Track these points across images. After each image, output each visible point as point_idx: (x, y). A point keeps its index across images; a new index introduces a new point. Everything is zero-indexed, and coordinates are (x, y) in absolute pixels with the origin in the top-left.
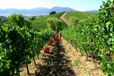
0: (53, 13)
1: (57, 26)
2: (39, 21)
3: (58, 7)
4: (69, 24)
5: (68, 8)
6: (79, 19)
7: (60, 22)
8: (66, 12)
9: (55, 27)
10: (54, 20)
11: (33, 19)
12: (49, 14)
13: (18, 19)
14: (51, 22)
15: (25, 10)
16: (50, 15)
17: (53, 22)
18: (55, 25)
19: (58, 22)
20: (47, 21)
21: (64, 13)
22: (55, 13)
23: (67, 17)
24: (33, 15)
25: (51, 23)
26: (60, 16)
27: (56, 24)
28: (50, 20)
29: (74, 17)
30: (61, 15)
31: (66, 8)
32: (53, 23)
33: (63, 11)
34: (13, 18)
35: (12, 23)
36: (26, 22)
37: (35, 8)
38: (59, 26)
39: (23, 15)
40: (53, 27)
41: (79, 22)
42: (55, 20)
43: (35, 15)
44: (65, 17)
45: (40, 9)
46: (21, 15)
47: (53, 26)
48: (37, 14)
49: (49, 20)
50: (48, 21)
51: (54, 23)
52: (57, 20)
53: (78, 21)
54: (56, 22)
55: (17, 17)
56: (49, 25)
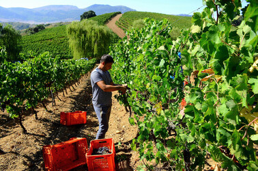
0: (89, 15)
1: (96, 45)
3: (103, 6)
5: (125, 7)
7: (105, 31)
8: (120, 13)
9: (90, 49)
10: (87, 28)
11: (39, 29)
14: (78, 32)
17: (85, 32)
18: (91, 42)
19: (101, 32)
20: (67, 31)
21: (115, 15)
22: (95, 15)
23: (124, 24)
25: (79, 36)
26: (106, 22)
27: (93, 40)
28: (76, 27)
30: (110, 19)
31: (121, 7)
32: (85, 36)
33: (113, 12)
37: (48, 7)
38: (103, 45)
40: (86, 48)
42: (90, 26)
44: (119, 24)
45: (61, 9)
47: (84, 43)
49: (73, 27)
50: (71, 30)
51: (88, 35)
52: (97, 27)
54: (93, 34)
56: (72, 42)
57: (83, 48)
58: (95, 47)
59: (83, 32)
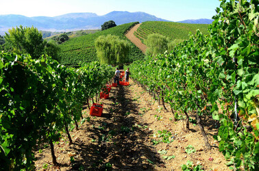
0: (110, 25)
1: (118, 55)
2: (78, 44)
3: (122, 12)
4: (146, 51)
5: (144, 13)
6: (167, 39)
7: (125, 45)
8: (138, 23)
9: (113, 58)
10: (111, 42)
11: (64, 38)
12: (100, 28)
13: (27, 40)
14: (104, 45)
15: (44, 18)
16: (103, 29)
17: (109, 45)
18: (114, 53)
19: (122, 45)
20: (96, 44)
21: (134, 25)
22: (115, 25)
23: (141, 34)
24: (63, 31)
25: (105, 48)
26: (125, 32)
27: (116, 51)
28: (102, 41)
29: (156, 34)
30: (129, 29)
31: (139, 14)
32: (110, 48)
33: (132, 22)
34: (16, 37)
35: (15, 49)
36: (48, 45)
37: (68, 15)
38: (123, 55)
39: (41, 30)
40: (110, 58)
41: (169, 45)
42: (113, 40)
43: (67, 31)
44: (136, 34)
45: (81, 16)
46: (35, 31)
47: (109, 54)
48: (73, 28)
49: (100, 41)
50: (99, 43)
51: (112, 47)
52: (119, 41)
53: (167, 42)
54: (116, 46)
55: (26, 35)
56: (100, 53)
57: (108, 58)
58: (118, 57)
59: (108, 45)
